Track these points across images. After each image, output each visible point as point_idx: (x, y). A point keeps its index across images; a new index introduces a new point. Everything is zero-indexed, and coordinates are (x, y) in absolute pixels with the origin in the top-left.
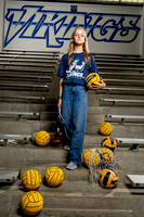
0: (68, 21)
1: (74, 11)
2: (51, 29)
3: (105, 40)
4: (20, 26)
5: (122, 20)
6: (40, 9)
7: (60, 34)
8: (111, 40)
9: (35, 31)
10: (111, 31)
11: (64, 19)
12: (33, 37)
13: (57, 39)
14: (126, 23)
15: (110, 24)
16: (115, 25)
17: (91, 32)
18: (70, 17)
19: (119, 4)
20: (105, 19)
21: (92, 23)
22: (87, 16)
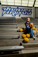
0: (17, 10)
1: (18, 8)
2: (13, 12)
3: (25, 14)
4: (6, 11)
5: (28, 10)
6: (10, 8)
7: (15, 13)
8: (26, 14)
9: (9, 13)
10: (26, 13)
11: (16, 10)
12: (9, 14)
13: (14, 14)
14: (29, 11)
15: (26, 11)
16: (27, 11)
17: (22, 13)
18: (17, 9)
19: (27, 7)
20: (25, 10)
21: (22, 11)
22: (21, 9)
